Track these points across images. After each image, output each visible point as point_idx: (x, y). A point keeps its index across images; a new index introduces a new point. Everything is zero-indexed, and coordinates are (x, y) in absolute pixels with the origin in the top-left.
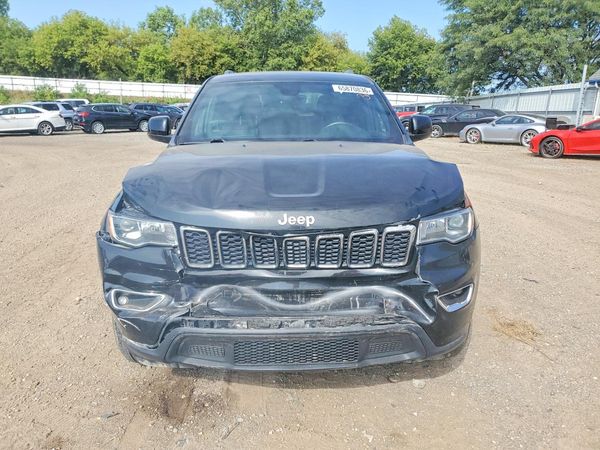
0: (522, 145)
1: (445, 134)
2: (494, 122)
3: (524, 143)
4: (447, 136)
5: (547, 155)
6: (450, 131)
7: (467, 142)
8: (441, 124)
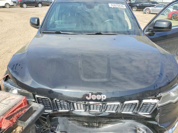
0: (164, 15)
1: (138, 10)
2: (155, 7)
3: (165, 14)
4: (138, 11)
5: (174, 20)
6: (139, 9)
7: (145, 13)
8: (137, 7)
